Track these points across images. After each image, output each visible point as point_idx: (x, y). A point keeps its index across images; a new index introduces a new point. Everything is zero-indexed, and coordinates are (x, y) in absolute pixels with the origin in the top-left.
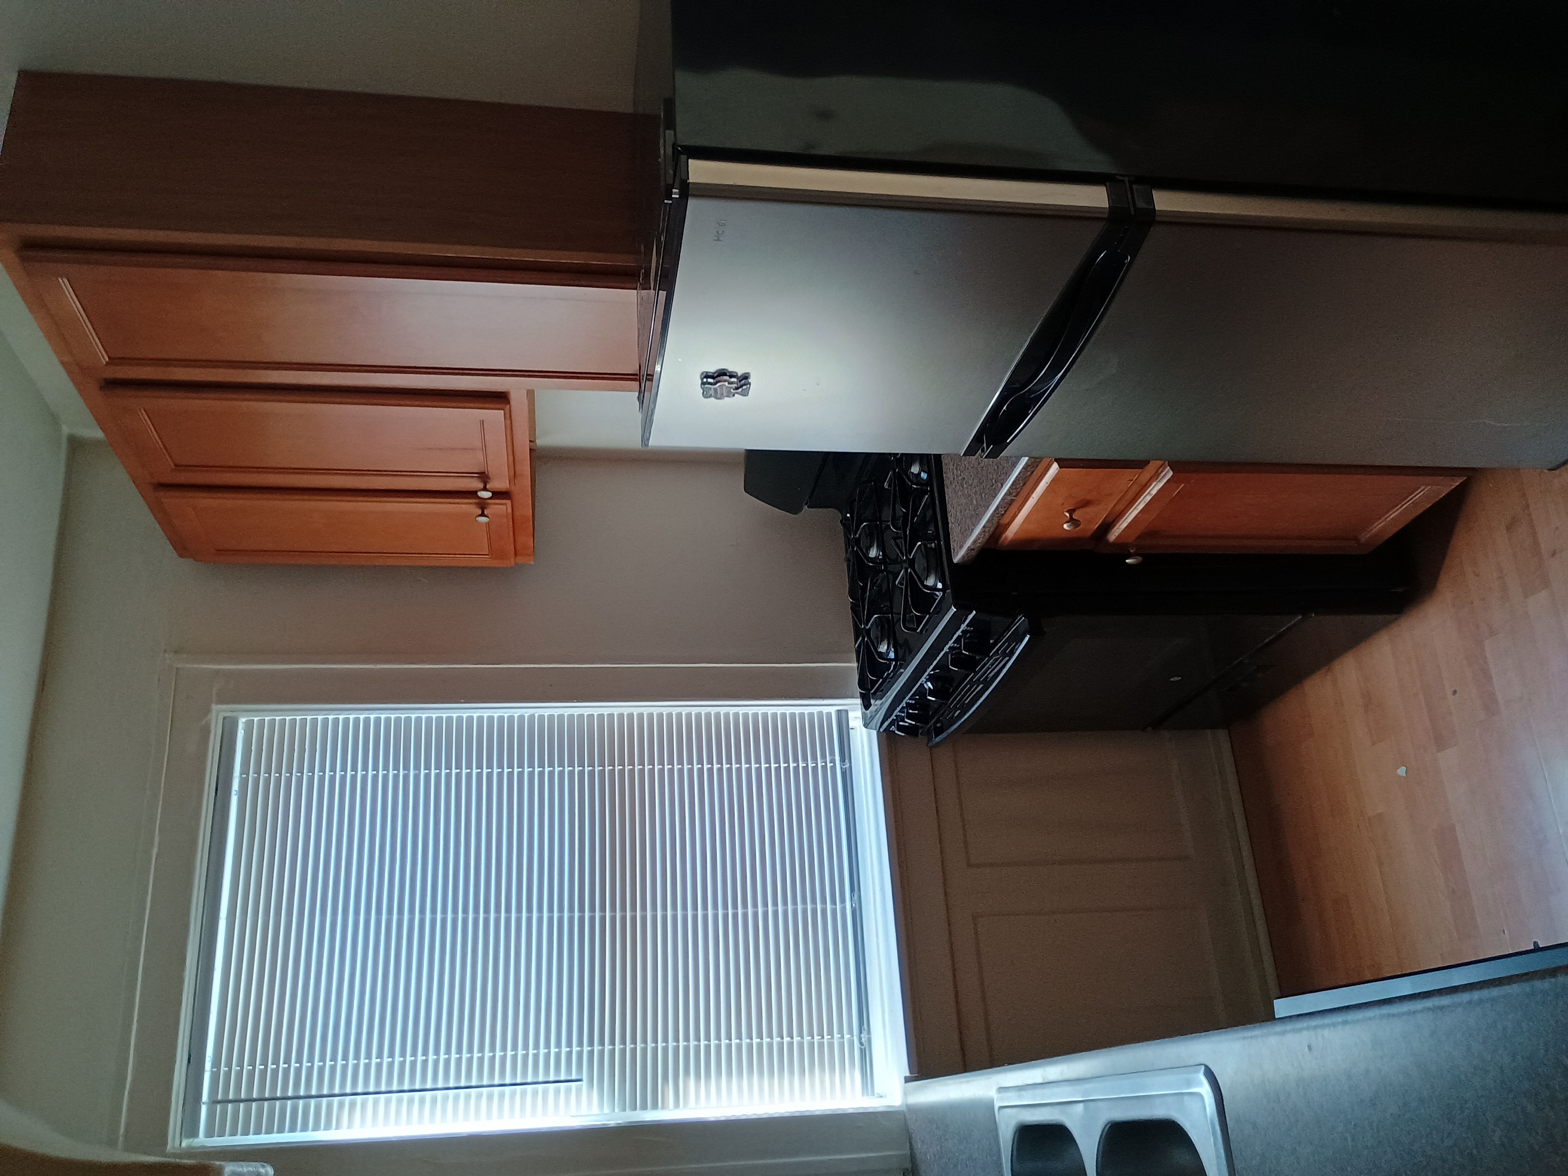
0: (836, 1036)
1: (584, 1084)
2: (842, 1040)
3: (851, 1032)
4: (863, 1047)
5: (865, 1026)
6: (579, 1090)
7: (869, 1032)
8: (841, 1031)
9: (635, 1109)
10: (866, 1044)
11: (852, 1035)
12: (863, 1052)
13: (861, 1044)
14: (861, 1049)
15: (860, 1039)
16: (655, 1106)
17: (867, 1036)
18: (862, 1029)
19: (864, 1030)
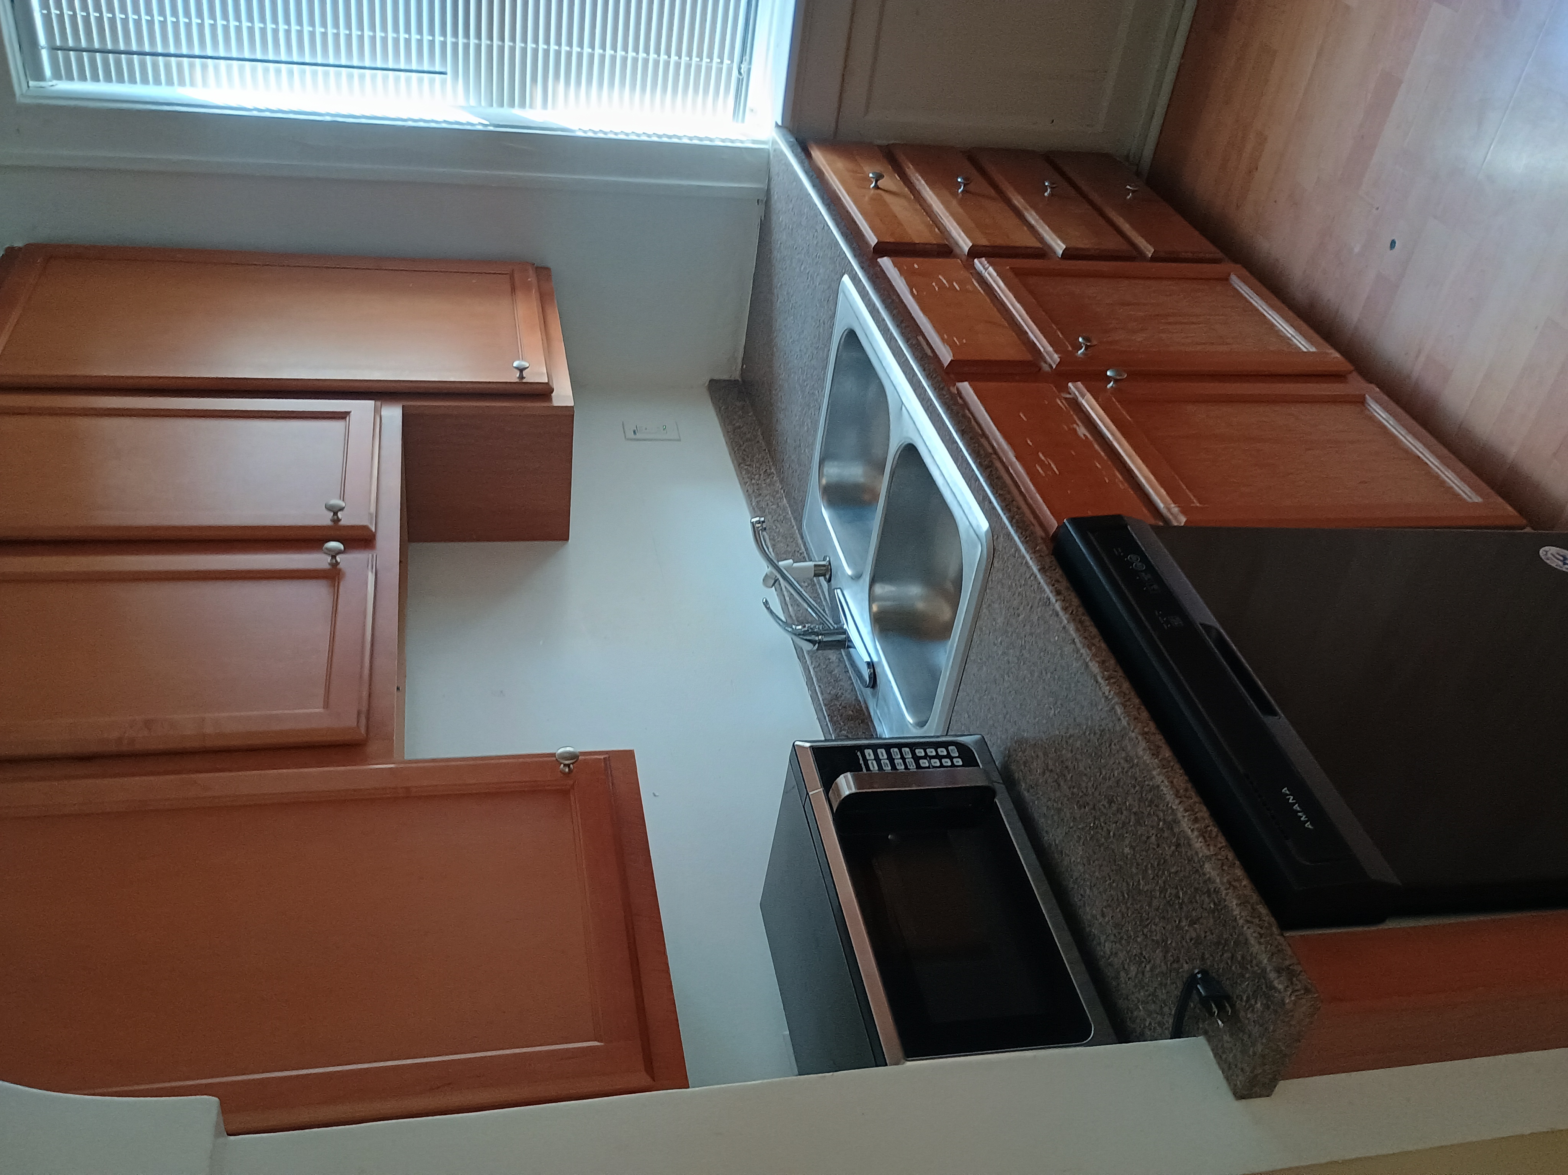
0: (716, 60)
1: (449, 77)
2: (721, 66)
3: (731, 58)
4: (741, 77)
5: (747, 57)
6: (444, 83)
7: (750, 63)
8: (721, 57)
9: (502, 105)
10: (745, 75)
11: (732, 61)
12: (739, 82)
13: (740, 73)
14: (739, 79)
15: (740, 69)
16: (523, 104)
17: (747, 67)
18: (744, 58)
19: (746, 60)
